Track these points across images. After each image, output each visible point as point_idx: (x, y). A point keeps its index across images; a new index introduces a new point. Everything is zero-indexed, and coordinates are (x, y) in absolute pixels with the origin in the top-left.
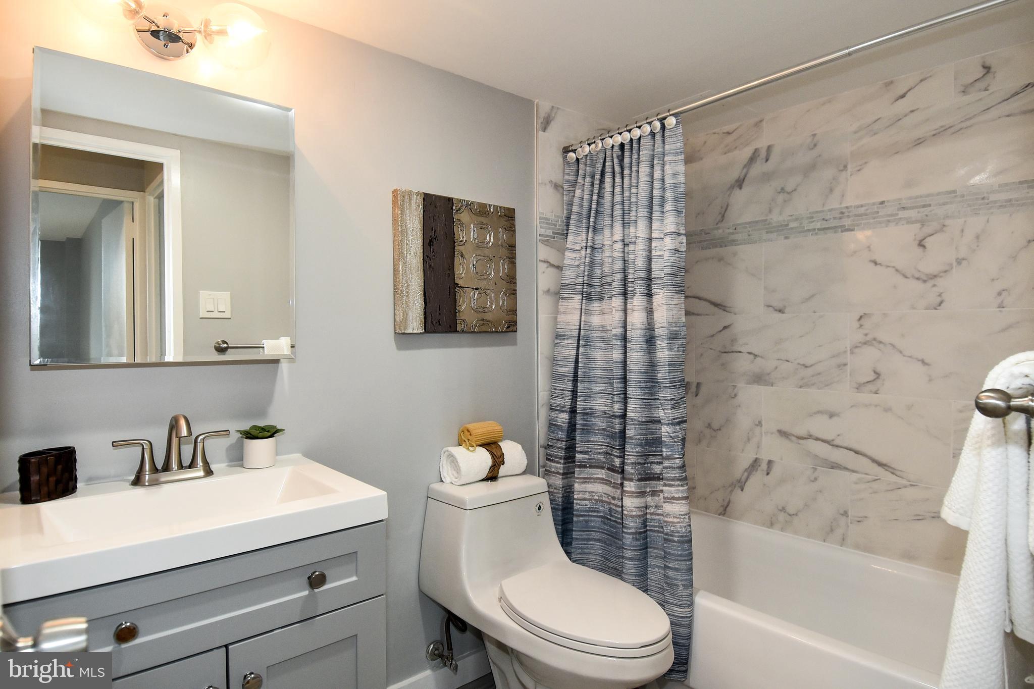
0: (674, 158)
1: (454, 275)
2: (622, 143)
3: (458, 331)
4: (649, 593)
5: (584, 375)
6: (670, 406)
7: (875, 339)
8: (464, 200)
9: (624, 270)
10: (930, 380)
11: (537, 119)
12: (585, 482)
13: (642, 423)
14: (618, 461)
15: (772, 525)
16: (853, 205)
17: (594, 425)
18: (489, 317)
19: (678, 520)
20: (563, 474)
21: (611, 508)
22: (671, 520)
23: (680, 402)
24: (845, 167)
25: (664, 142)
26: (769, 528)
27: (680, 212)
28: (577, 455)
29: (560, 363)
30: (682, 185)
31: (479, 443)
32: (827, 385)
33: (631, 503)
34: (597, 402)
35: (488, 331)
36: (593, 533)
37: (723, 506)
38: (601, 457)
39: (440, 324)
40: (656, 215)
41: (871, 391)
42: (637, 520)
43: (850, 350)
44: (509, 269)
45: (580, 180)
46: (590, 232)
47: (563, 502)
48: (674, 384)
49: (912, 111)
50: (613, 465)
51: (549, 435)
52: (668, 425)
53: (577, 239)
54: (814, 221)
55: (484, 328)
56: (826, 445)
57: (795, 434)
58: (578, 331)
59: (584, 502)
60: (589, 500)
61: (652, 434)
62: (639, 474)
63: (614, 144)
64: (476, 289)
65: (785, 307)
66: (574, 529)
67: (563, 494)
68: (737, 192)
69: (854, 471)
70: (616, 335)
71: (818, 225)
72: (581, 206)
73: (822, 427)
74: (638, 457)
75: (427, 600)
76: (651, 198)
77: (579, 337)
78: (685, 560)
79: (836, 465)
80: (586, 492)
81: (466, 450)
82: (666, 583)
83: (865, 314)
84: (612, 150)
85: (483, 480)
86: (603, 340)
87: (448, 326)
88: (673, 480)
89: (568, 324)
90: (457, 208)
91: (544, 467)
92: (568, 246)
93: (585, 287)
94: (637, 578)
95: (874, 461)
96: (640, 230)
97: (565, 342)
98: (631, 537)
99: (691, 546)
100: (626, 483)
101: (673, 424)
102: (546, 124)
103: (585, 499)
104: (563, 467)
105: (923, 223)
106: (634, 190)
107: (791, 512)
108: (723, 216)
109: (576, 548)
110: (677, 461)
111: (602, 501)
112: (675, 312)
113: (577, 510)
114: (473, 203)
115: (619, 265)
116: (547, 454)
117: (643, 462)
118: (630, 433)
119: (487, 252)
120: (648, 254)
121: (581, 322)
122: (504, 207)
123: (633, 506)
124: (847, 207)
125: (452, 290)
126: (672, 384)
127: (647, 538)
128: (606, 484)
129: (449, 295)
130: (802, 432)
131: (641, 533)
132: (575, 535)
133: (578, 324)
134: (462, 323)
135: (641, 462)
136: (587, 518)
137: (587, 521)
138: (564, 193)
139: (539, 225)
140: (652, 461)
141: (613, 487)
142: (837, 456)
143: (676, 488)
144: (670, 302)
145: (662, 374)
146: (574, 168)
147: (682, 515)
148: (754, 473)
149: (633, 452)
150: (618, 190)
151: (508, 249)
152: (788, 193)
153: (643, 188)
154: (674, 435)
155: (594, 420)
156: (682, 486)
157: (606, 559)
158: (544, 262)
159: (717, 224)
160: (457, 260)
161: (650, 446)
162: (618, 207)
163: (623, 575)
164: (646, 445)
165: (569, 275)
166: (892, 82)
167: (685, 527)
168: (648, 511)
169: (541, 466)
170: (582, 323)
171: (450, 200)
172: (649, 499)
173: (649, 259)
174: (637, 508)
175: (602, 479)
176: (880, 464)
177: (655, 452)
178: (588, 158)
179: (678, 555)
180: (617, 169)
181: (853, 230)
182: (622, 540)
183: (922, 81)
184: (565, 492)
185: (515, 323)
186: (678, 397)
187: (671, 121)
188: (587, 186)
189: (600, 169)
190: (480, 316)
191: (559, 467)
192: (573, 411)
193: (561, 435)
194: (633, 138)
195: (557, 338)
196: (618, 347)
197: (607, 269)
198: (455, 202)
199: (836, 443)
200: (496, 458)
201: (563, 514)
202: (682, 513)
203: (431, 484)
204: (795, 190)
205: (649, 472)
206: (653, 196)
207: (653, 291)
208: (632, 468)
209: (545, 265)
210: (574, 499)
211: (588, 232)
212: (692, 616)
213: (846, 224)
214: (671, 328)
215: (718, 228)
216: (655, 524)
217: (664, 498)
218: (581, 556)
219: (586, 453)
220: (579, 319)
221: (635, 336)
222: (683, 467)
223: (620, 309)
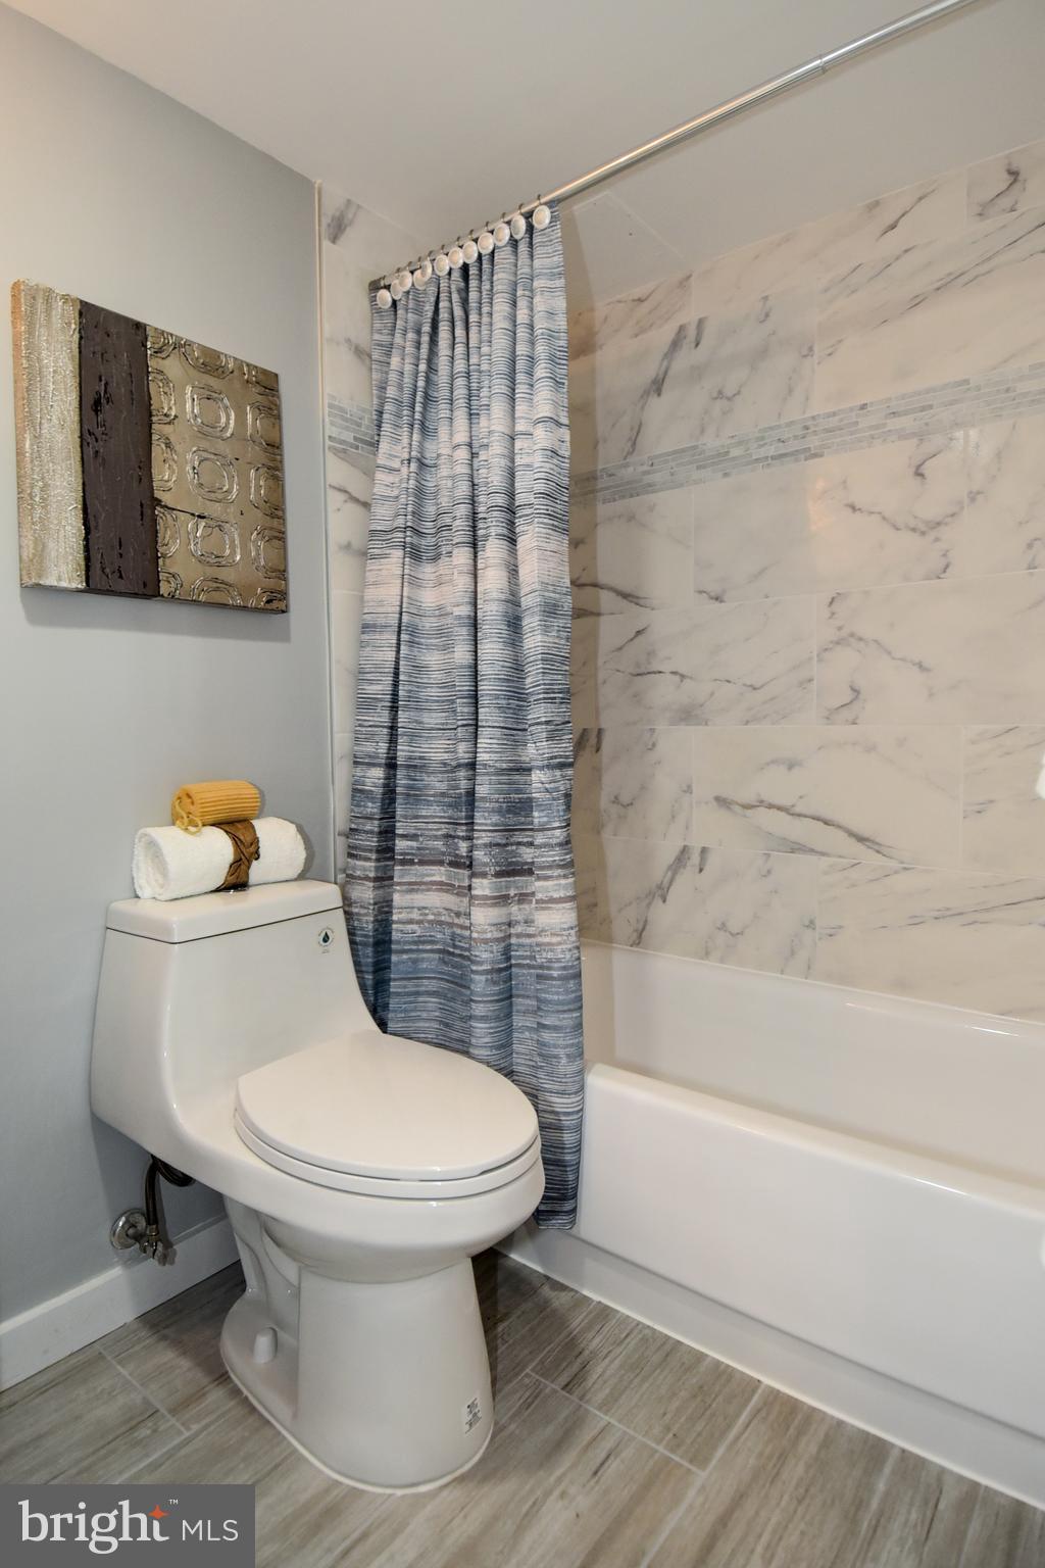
0: (549, 284)
1: (152, 481)
2: (464, 263)
3: (162, 596)
4: (515, 1078)
5: (409, 697)
6: (544, 735)
7: (852, 635)
8: (172, 335)
9: (473, 501)
10: (931, 695)
11: (319, 216)
12: (412, 891)
13: (501, 772)
14: (465, 845)
15: (707, 954)
16: (822, 412)
17: (426, 787)
18: (227, 575)
19: (559, 939)
20: (376, 879)
21: (453, 934)
22: (547, 940)
23: (562, 730)
24: (811, 349)
25: (532, 256)
26: (702, 959)
27: (560, 383)
28: (397, 842)
29: (368, 676)
30: (562, 334)
31: (211, 818)
32: (784, 717)
33: (483, 918)
34: (433, 746)
35: (226, 602)
36: (425, 982)
37: (636, 931)
38: (439, 844)
39: (121, 577)
40: (521, 389)
41: (847, 721)
42: (495, 947)
43: (818, 656)
44: (269, 489)
45: (398, 339)
46: (416, 431)
47: (376, 930)
48: (552, 695)
49: (906, 251)
50: (457, 856)
51: (352, 811)
52: (541, 768)
53: (394, 449)
54: (766, 444)
55: (217, 597)
56: (782, 814)
57: (739, 802)
58: (398, 616)
59: (410, 927)
60: (419, 922)
61: (519, 791)
62: (497, 864)
63: (453, 267)
64: (199, 516)
65: (724, 591)
66: (392, 976)
67: (376, 916)
68: (654, 401)
69: (823, 854)
70: (459, 617)
71: (772, 451)
72: (400, 387)
73: (777, 786)
74: (496, 834)
75: (107, 1135)
76: (513, 361)
77: (400, 627)
78: (570, 1010)
79: (797, 847)
80: (413, 908)
81: (182, 832)
82: (540, 1055)
83: (838, 594)
84: (449, 279)
85: (218, 890)
86: (441, 632)
87: (141, 583)
88: (550, 867)
89: (381, 603)
90: (156, 346)
91: (344, 871)
92: (379, 462)
93: (408, 533)
94: (494, 1052)
95: (851, 834)
96: (494, 421)
97: (378, 637)
98: (483, 978)
99: (581, 985)
100: (476, 882)
101: (548, 767)
102: (338, 229)
103: (411, 922)
104: (375, 867)
105: (921, 436)
106: (485, 349)
107: (735, 931)
108: (634, 443)
109: (395, 1011)
110: (558, 833)
111: (441, 923)
112: (552, 565)
113: (398, 942)
114: (188, 344)
115: (463, 489)
116: (349, 846)
117: (504, 842)
118: (482, 790)
119: (221, 447)
120: (509, 464)
121: (402, 599)
122: (256, 367)
123: (488, 921)
124: (813, 418)
125: (148, 511)
126: (549, 696)
127: (511, 980)
128: (447, 891)
129: (142, 519)
130: (747, 796)
131: (500, 970)
132: (394, 987)
133: (398, 603)
134: (172, 580)
135: (500, 841)
136: (414, 956)
137: (415, 961)
138: (374, 366)
139: (327, 420)
140: (520, 840)
141: (457, 894)
142: (798, 830)
143: (556, 882)
144: (545, 545)
145: (533, 678)
146: (389, 321)
147: (564, 930)
148: (682, 870)
149: (486, 825)
150: (460, 349)
151: (265, 451)
152: (729, 399)
153: (501, 342)
154: (552, 785)
155: (426, 778)
156: (565, 877)
157: (447, 1025)
158: (340, 490)
159: (625, 459)
160: (158, 451)
161: (516, 814)
162: (460, 382)
163: (471, 1050)
164: (509, 811)
165: (384, 515)
166: (877, 204)
167: (570, 950)
168: (513, 931)
169: (340, 870)
170: (405, 600)
171: (139, 327)
172: (514, 908)
173: (511, 474)
174: (494, 925)
175: (441, 883)
176: (861, 839)
177: (522, 823)
178: (411, 297)
179: (559, 1003)
180: (458, 312)
181: (821, 456)
182: (469, 988)
183: (920, 199)
184: (380, 912)
185: (283, 595)
186: (559, 719)
187: (543, 217)
188: (410, 349)
189: (430, 314)
190: (212, 572)
191: (368, 867)
192: (391, 765)
193: (373, 808)
194: (483, 252)
195: (363, 633)
196: (464, 640)
197: (444, 501)
198: (150, 332)
199: (797, 810)
200: (242, 847)
201: (376, 952)
202: (566, 926)
203: (111, 902)
204: (739, 393)
205: (514, 860)
206: (516, 356)
207: (517, 530)
208: (485, 854)
209: (341, 497)
210: (393, 922)
211: (412, 433)
212: (582, 1110)
213: (812, 446)
214: (546, 594)
215: (626, 466)
216: (525, 954)
217: (537, 902)
218: (404, 1025)
219: (414, 837)
220: (399, 593)
221: (489, 613)
222: (566, 843)
223: (465, 569)
